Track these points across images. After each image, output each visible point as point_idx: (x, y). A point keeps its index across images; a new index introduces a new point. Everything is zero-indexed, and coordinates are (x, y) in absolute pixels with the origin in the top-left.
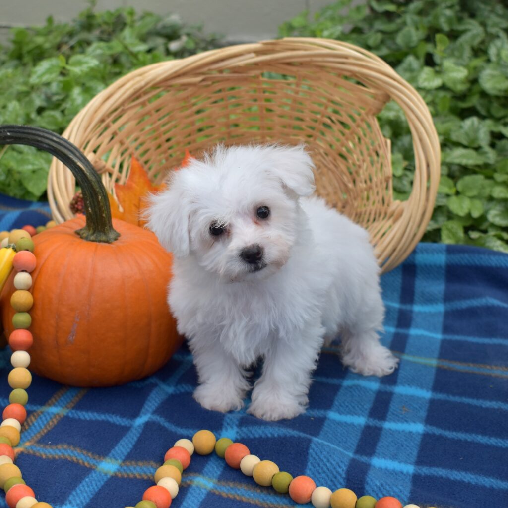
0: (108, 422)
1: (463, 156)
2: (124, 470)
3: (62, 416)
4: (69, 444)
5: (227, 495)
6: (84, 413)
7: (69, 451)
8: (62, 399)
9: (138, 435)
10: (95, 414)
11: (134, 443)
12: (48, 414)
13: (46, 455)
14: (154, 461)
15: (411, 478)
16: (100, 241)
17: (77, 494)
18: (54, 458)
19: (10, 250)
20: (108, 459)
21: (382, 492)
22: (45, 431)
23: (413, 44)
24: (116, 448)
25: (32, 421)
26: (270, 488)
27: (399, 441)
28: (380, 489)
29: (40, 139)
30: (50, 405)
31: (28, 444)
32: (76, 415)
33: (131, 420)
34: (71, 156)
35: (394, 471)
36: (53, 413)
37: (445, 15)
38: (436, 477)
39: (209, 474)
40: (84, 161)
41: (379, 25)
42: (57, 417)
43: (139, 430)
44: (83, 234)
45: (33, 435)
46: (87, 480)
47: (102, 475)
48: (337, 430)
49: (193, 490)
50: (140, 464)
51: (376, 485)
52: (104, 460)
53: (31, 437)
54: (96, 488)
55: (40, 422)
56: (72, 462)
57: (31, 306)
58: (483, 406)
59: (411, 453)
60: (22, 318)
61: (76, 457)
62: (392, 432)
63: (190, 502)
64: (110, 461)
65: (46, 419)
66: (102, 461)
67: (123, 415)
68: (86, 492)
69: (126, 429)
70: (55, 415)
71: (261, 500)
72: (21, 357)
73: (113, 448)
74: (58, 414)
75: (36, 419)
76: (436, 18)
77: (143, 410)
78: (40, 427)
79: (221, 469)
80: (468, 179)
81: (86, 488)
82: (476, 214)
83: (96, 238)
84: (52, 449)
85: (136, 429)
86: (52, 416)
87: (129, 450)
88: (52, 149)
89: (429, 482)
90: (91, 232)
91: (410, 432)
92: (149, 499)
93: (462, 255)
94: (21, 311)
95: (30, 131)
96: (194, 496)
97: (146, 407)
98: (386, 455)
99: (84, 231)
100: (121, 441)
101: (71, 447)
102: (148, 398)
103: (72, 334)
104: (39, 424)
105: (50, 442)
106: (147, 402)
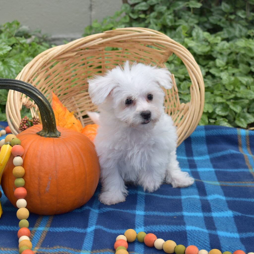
0: (73, 232)
3: (47, 232)
4: (60, 245)
6: (58, 228)
7: (62, 249)
8: (42, 222)
9: (93, 237)
10: (64, 228)
11: (92, 241)
12: (39, 231)
13: (50, 253)
14: (109, 248)
15: (239, 240)
16: (52, 137)
19: (8, 146)
20: (82, 251)
22: (42, 240)
24: (84, 244)
25: (32, 236)
27: (224, 222)
29: (16, 85)
30: (37, 227)
31: (37, 249)
32: (53, 230)
33: (84, 229)
34: (35, 93)
35: (230, 237)
36: (41, 231)
37: (169, 18)
38: (251, 237)
39: (138, 251)
40: (41, 95)
41: (135, 25)
42: (45, 233)
43: (92, 234)
44: (42, 134)
45: (36, 243)
50: (101, 250)
52: (81, 252)
53: (36, 244)
55: (37, 236)
57: (24, 174)
58: (252, 201)
59: (233, 227)
60: (21, 181)
61: (67, 252)
62: (218, 218)
64: (84, 252)
65: (40, 234)
67: (79, 227)
69: (85, 234)
70: (43, 231)
72: (21, 202)
73: (83, 245)
74: (44, 231)
75: (34, 235)
76: (164, 20)
77: (89, 224)
78: (38, 238)
79: (143, 248)
82: (210, 111)
83: (50, 135)
84: (51, 249)
85: (90, 234)
87: (91, 245)
88: (23, 90)
89: (249, 240)
90: (47, 132)
91: (227, 217)
93: (213, 130)
94: (19, 178)
95: (10, 82)
97: (91, 222)
98: (223, 230)
99: (42, 132)
100: (84, 241)
101: (62, 246)
102: (89, 217)
103: (47, 187)
104: (36, 237)
105: (48, 246)
106: (89, 219)
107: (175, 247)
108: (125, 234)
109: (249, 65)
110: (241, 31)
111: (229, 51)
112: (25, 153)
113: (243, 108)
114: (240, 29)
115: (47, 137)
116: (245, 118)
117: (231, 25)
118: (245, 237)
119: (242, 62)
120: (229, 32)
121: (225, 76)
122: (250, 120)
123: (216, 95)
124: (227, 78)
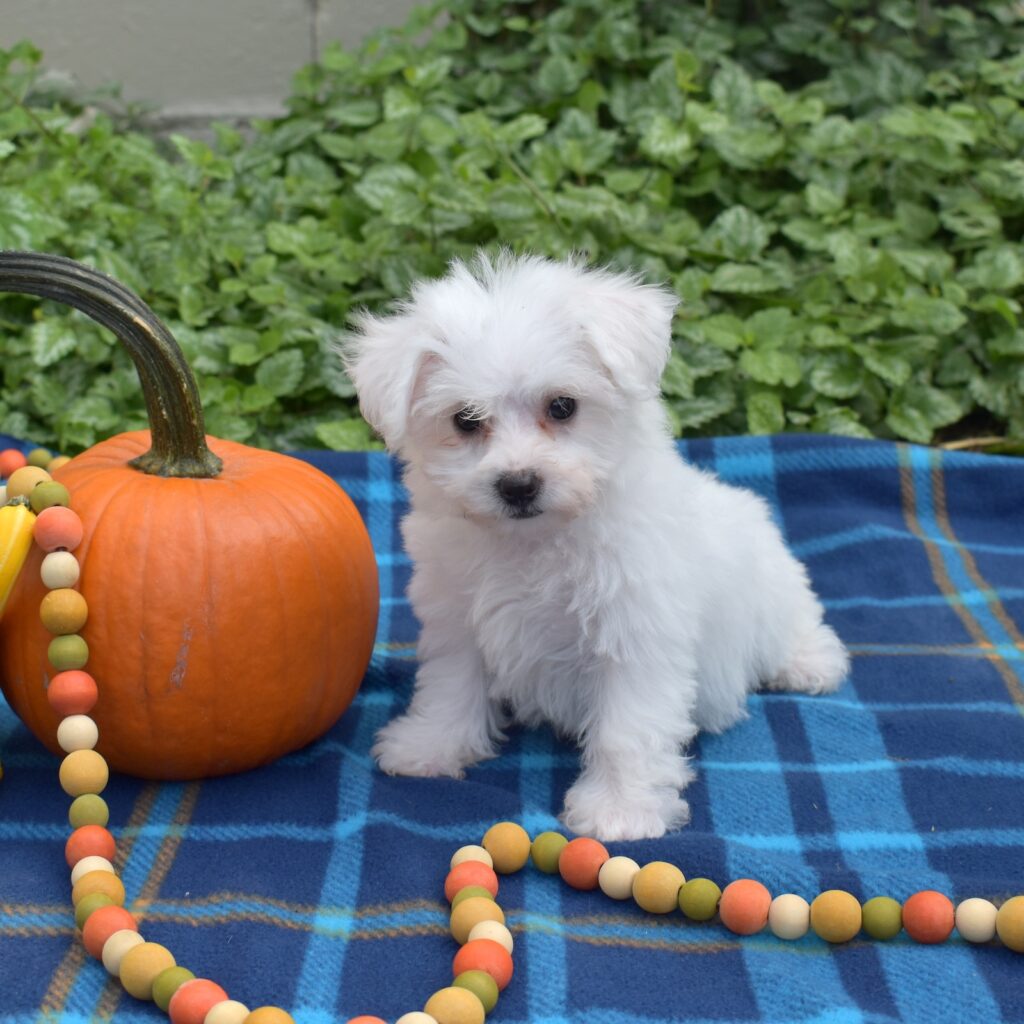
0: (280, 839)
1: (737, 278)
2: (370, 925)
3: (178, 841)
4: (234, 890)
5: (599, 941)
6: (220, 829)
7: (241, 904)
8: (157, 808)
9: (360, 855)
10: (244, 827)
11: (358, 871)
12: (147, 839)
13: (196, 919)
14: (426, 898)
15: (925, 857)
16: (191, 476)
17: (309, 982)
18: (218, 923)
19: (22, 510)
20: (321, 908)
21: (897, 887)
22: (161, 874)
23: (570, 88)
24: (327, 885)
25: (122, 859)
26: (677, 915)
27: (861, 788)
28: (892, 883)
29: (47, 276)
30: (138, 824)
31: (143, 904)
32: (203, 834)
33: (324, 828)
34: (120, 306)
35: (888, 849)
36: (157, 838)
37: (619, 32)
38: (970, 847)
39: (539, 907)
40: (145, 313)
41: (487, 59)
42: (171, 845)
43: (356, 845)
44: (149, 465)
45: (139, 885)
46: (311, 953)
47: (332, 939)
48: (738, 786)
49: (533, 939)
50: (395, 906)
51: (880, 877)
52: (318, 912)
53: (139, 889)
54: (335, 966)
55: (141, 859)
56: (261, 924)
57: (84, 621)
59: (896, 812)
60: (72, 647)
61: (262, 913)
63: (543, 964)
64: (329, 912)
65: (151, 852)
66: (315, 915)
67: (303, 822)
68: (324, 978)
69: (326, 848)
70: (165, 840)
71: (667, 940)
72: (79, 729)
73: (321, 886)
74: (168, 837)
75: (128, 853)
76: (604, 37)
77: (342, 807)
78: (144, 867)
79: (557, 896)
80: (760, 317)
81: (320, 970)
82: (791, 381)
83: (181, 470)
84: (198, 905)
85: (347, 845)
86: (159, 844)
87: (356, 886)
88: (73, 294)
89: (961, 859)
90: (169, 459)
92: (473, 967)
93: (803, 452)
94: (64, 633)
95: (23, 262)
96: (544, 952)
97: (347, 799)
98: (856, 823)
99: (151, 460)
100: (328, 871)
101: (241, 895)
102: (341, 781)
103: (178, 668)
104: (139, 863)
105: (187, 893)
106: (342, 790)
107: (681, 888)
108: (485, 841)
109: (933, 205)
110: (897, 78)
111: (854, 155)
112: (89, 539)
113: (916, 369)
114: (894, 70)
115: (170, 476)
116: (924, 407)
117: (860, 58)
118: (947, 847)
119: (908, 196)
120: (852, 84)
121: (844, 247)
122: (944, 412)
123: (812, 321)
124: (854, 252)
